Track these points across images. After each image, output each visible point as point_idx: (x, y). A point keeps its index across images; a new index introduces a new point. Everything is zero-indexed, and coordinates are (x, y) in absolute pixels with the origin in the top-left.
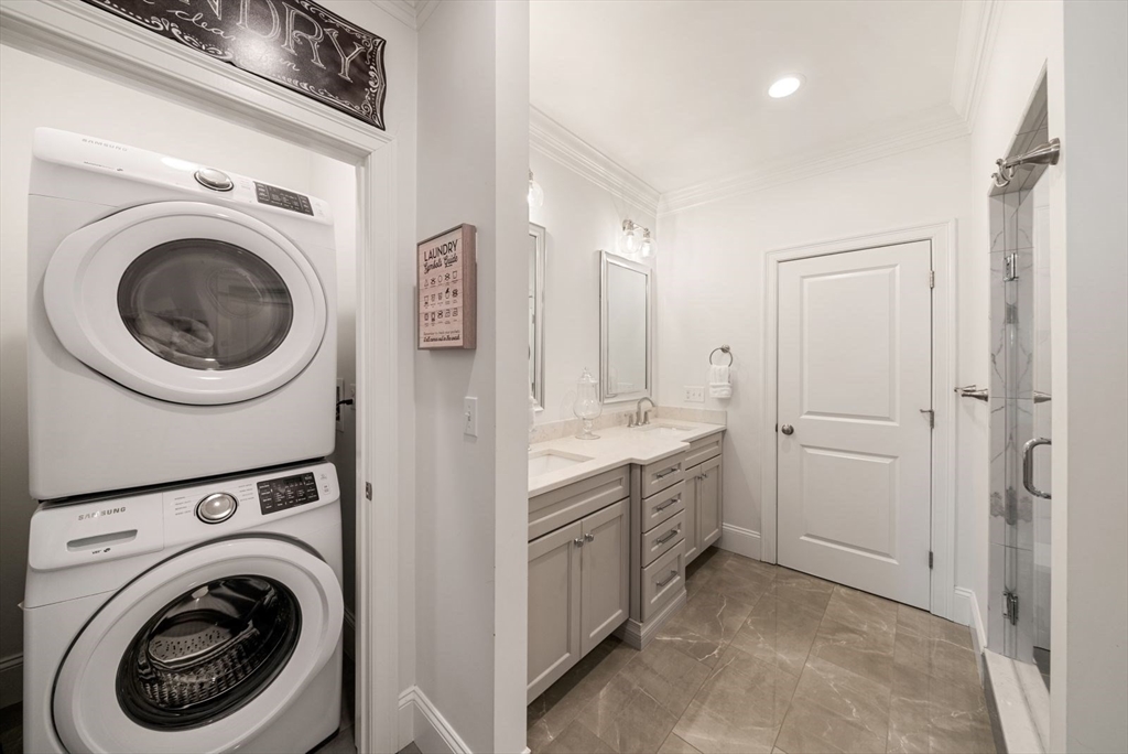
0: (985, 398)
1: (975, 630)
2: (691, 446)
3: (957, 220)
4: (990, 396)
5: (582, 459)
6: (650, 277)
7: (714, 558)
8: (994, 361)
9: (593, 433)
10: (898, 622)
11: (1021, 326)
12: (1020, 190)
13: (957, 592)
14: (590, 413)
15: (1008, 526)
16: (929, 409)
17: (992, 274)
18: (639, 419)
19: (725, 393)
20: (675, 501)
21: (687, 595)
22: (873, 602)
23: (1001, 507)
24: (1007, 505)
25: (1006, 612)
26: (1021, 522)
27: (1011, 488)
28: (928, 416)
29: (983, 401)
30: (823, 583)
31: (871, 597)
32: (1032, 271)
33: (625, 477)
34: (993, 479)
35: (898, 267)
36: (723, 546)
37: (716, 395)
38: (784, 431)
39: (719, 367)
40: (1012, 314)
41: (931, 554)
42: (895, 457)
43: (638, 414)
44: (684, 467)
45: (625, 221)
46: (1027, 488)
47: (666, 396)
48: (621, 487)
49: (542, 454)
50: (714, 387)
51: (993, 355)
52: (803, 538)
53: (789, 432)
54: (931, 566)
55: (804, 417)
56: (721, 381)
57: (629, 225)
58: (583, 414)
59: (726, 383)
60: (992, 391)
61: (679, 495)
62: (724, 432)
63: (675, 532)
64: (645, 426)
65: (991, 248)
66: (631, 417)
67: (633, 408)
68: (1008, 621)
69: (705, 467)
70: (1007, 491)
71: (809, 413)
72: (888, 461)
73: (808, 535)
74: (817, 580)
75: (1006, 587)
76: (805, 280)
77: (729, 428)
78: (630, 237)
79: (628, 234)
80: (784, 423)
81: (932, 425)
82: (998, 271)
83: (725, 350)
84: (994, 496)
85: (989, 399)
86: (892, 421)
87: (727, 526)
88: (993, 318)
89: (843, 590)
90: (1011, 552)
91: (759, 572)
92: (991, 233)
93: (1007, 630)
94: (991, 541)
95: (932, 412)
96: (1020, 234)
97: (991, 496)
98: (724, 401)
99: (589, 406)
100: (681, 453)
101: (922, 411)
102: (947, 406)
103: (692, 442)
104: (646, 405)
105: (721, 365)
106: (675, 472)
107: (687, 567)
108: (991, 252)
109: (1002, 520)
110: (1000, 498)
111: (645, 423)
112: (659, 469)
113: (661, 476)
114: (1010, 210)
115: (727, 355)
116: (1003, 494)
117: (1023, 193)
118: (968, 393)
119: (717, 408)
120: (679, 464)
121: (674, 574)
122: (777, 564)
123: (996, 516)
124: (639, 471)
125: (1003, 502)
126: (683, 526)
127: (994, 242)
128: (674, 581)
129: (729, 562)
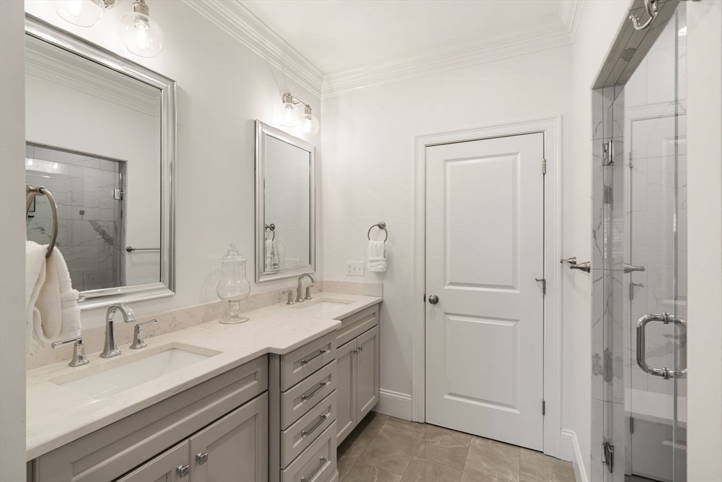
0: (587, 269)
1: (577, 465)
2: (342, 323)
3: (562, 116)
4: (592, 268)
5: (209, 353)
6: (314, 156)
7: (372, 424)
8: (595, 237)
9: (240, 315)
10: (522, 468)
11: (615, 205)
12: (615, 85)
13: (562, 433)
14: (238, 294)
15: (605, 383)
16: (542, 278)
17: (593, 159)
18: (299, 295)
19: (380, 267)
20: (324, 384)
21: (340, 475)
22: (501, 450)
23: (601, 367)
24: (604, 364)
25: (604, 460)
26: (615, 379)
27: (607, 349)
28: (541, 284)
29: (586, 272)
30: (463, 436)
31: (500, 444)
32: (622, 156)
33: (261, 370)
34: (594, 343)
35: (519, 155)
36: (380, 411)
37: (373, 269)
38: (430, 301)
39: (375, 243)
40: (608, 195)
41: (544, 403)
42: (517, 321)
43: (299, 290)
44: (334, 346)
45: (284, 95)
46: (639, 364)
47: (329, 270)
48: (255, 382)
49: (161, 350)
50: (372, 261)
51: (594, 231)
52: (447, 397)
53: (435, 301)
54: (544, 413)
55: (447, 287)
56: (378, 255)
57: (288, 98)
58: (229, 296)
59: (382, 258)
60: (594, 262)
61: (330, 376)
62: (380, 304)
63: (324, 417)
64: (306, 302)
65: (593, 136)
66: (290, 294)
67: (293, 284)
68: (606, 467)
69: (361, 340)
70: (604, 352)
71: (451, 284)
72: (511, 324)
73: (450, 394)
74: (458, 434)
75: (604, 438)
76: (449, 164)
77: (385, 299)
78: (289, 110)
79: (287, 107)
80: (431, 294)
81: (544, 292)
82: (598, 156)
83: (382, 227)
84: (595, 357)
85: (591, 271)
86: (514, 289)
87: (385, 392)
88: (594, 198)
89: (478, 441)
90: (608, 405)
91: (409, 433)
92: (593, 123)
93: (605, 477)
94: (593, 398)
95: (544, 281)
96: (614, 123)
97: (593, 357)
98: (381, 275)
99: (238, 285)
100: (333, 332)
101: (537, 280)
102: (555, 275)
103: (344, 319)
104: (306, 282)
105: (377, 241)
106: (323, 354)
107: (338, 448)
108: (593, 139)
109: (601, 377)
110: (599, 358)
111: (306, 298)
112: (303, 355)
113: (305, 362)
114: (608, 102)
115: (383, 232)
116: (601, 355)
117: (617, 88)
118: (573, 265)
119: (375, 281)
120: (329, 345)
121: (323, 461)
122: (425, 423)
123: (596, 375)
124: (278, 361)
125: (602, 362)
126: (333, 408)
127: (595, 130)
128: (324, 468)
129: (384, 427)
